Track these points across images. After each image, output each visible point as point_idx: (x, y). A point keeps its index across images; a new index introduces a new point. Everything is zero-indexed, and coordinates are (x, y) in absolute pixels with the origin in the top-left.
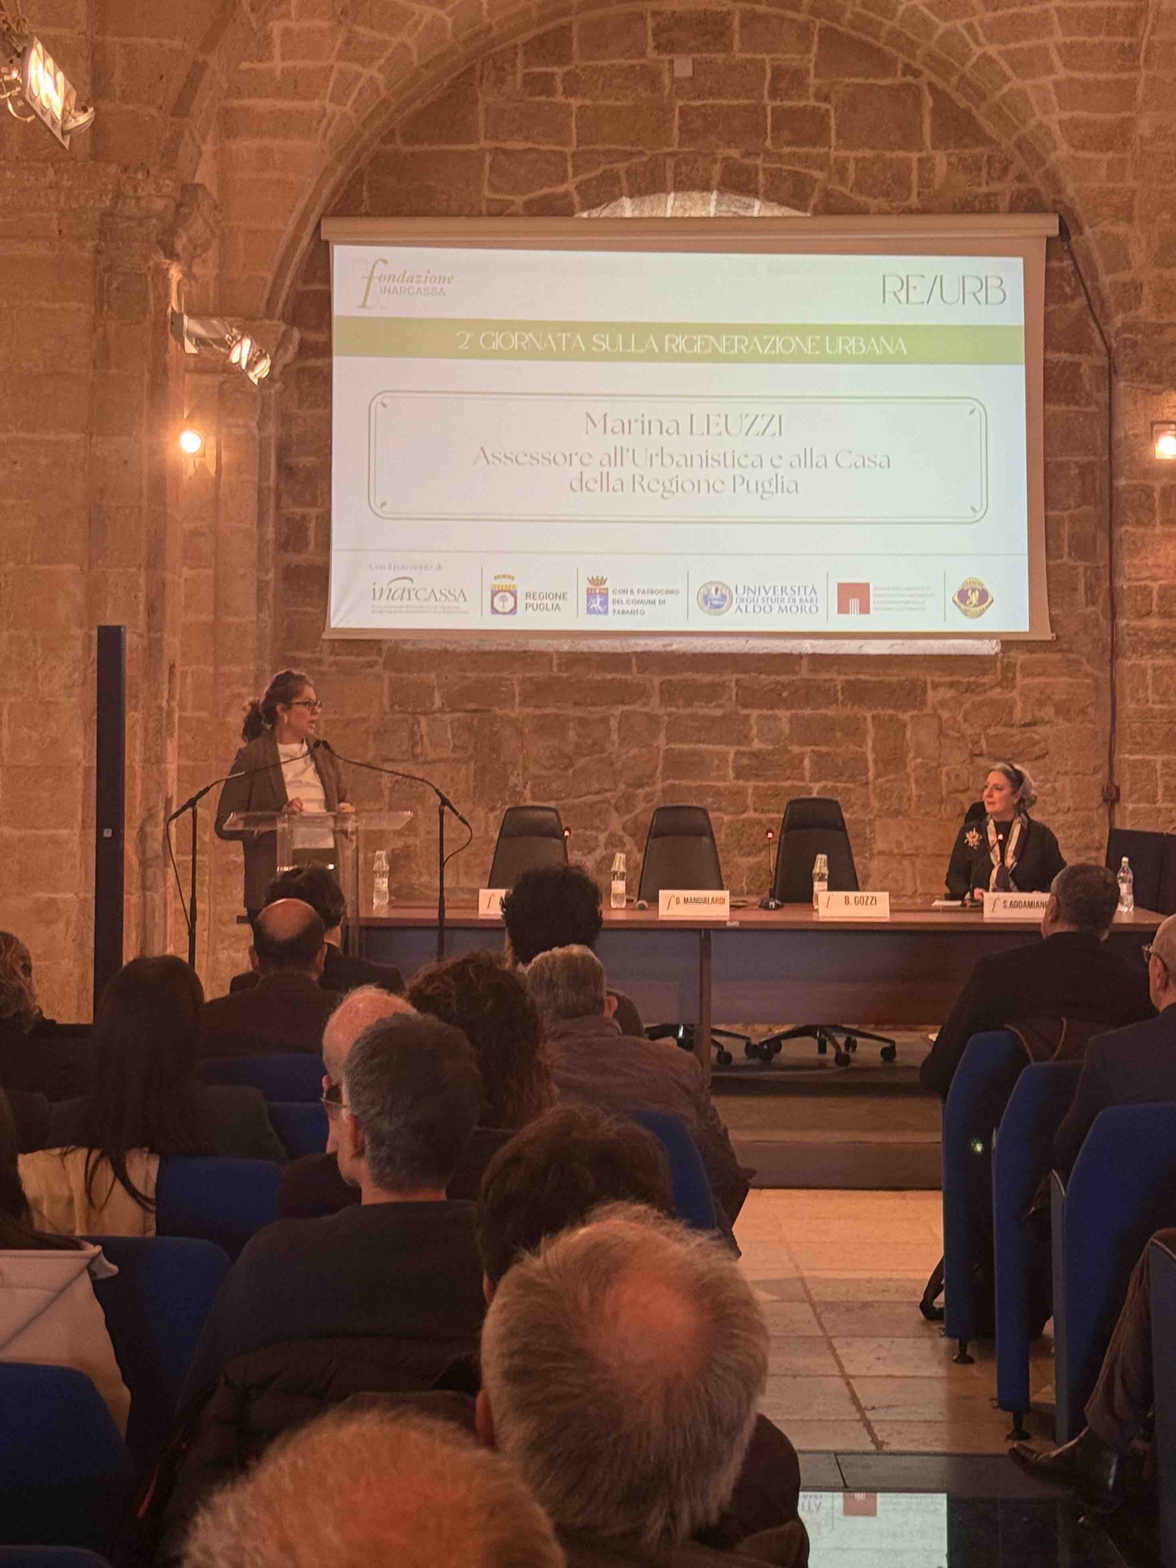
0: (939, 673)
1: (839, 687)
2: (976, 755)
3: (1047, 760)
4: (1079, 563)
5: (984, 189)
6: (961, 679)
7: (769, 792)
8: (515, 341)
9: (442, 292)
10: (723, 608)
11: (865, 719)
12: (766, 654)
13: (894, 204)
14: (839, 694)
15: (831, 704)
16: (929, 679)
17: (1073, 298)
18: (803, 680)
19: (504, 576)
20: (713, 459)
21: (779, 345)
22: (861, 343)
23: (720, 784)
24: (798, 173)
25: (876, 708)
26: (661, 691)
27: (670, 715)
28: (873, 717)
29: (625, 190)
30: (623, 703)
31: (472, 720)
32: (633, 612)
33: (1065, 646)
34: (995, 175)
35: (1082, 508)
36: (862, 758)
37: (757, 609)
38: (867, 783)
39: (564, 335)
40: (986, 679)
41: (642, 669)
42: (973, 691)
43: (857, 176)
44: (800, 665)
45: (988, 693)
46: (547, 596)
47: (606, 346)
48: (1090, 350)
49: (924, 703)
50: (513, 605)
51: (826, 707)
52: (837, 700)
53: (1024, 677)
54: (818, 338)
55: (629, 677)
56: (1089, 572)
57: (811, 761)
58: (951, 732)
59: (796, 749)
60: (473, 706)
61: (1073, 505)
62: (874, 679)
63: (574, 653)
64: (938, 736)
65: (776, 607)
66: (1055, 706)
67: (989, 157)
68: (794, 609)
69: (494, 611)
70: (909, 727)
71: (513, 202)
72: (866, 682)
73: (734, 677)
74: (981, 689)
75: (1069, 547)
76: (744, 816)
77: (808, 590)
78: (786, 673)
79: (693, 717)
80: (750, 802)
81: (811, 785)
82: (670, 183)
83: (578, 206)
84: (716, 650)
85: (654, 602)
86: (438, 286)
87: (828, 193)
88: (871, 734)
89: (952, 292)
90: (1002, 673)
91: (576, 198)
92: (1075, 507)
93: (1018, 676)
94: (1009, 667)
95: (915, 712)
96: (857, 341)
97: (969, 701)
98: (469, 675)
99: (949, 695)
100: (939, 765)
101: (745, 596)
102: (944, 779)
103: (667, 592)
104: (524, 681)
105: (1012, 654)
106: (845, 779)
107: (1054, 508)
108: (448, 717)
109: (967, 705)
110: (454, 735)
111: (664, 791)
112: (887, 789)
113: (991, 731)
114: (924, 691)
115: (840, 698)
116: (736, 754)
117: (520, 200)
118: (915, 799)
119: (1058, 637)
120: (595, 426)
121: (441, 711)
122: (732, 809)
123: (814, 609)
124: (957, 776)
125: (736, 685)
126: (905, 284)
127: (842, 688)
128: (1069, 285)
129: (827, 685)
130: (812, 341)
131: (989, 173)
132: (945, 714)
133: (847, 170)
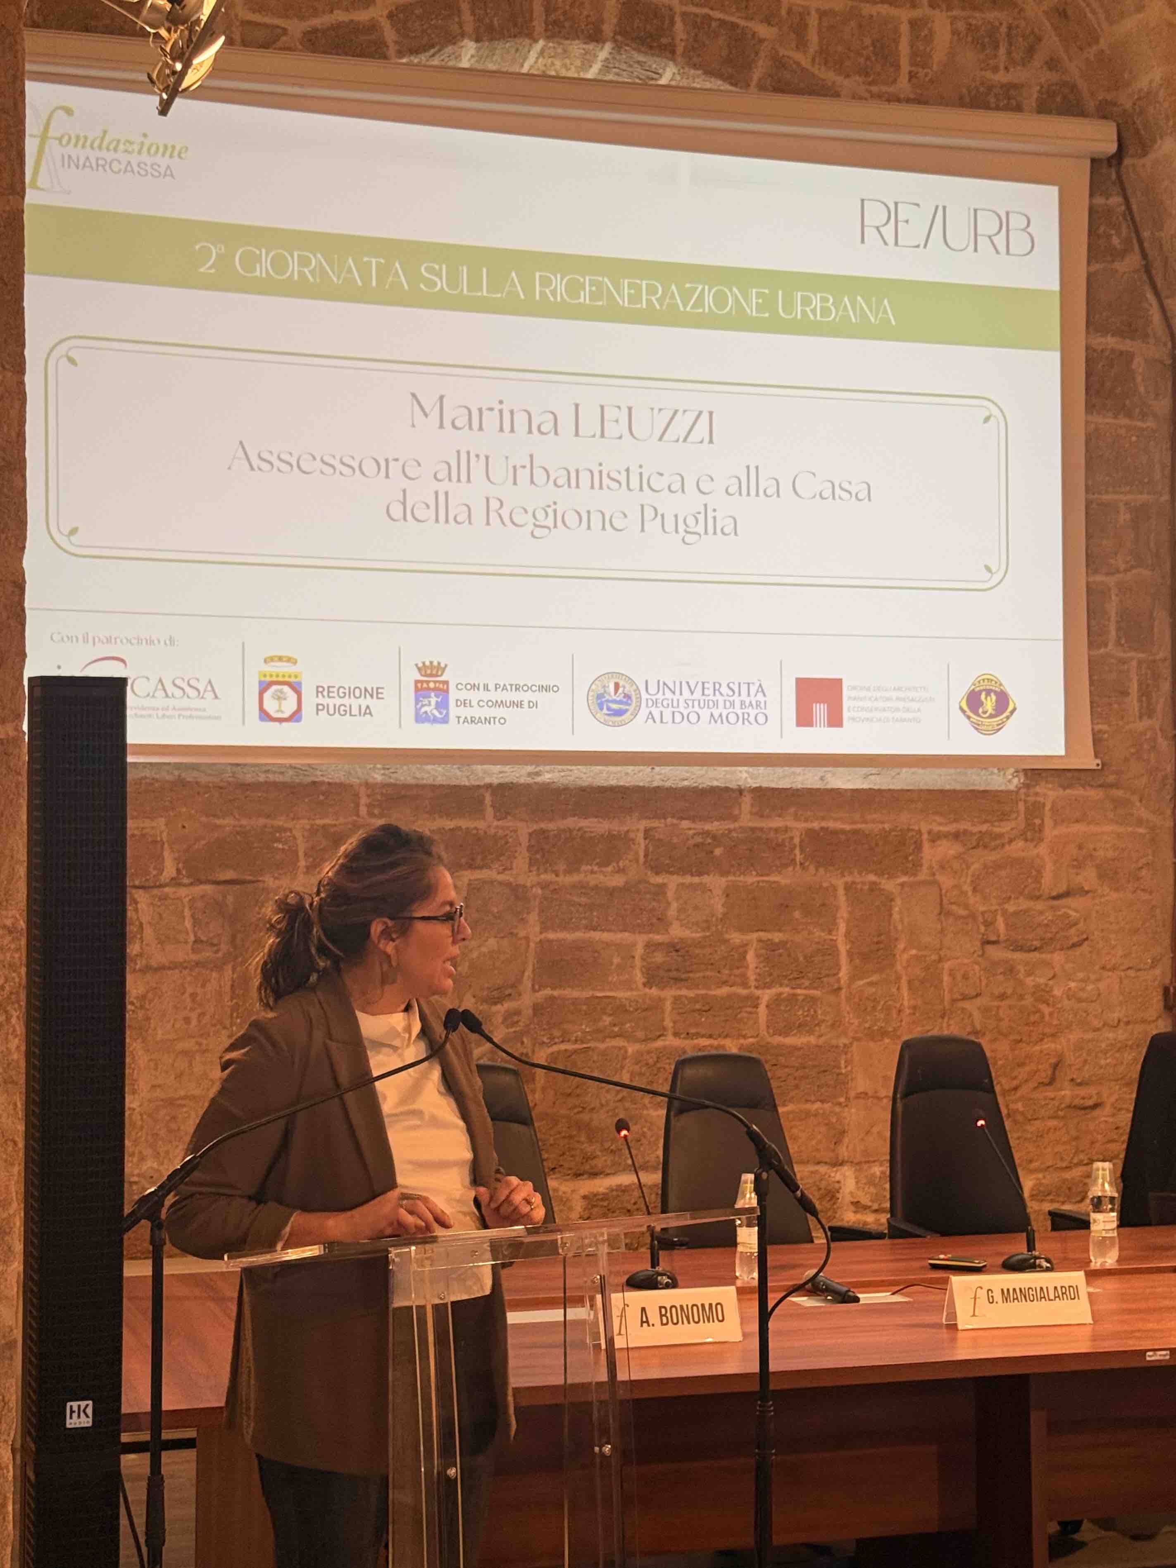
0: (938, 819)
1: (797, 841)
2: (989, 942)
3: (1085, 947)
4: (1129, 655)
5: (1002, 77)
6: (970, 828)
7: (698, 1006)
8: (293, 266)
9: (169, 173)
10: (627, 716)
11: (835, 889)
12: (687, 789)
13: (874, 89)
14: (797, 851)
15: (786, 866)
16: (924, 828)
17: (1122, 254)
18: (743, 829)
19: (280, 659)
20: (609, 476)
21: (709, 299)
22: (829, 304)
23: (620, 994)
24: (734, 26)
25: (851, 873)
26: (530, 848)
27: (544, 886)
28: (848, 888)
29: (469, 28)
30: (471, 866)
31: (225, 897)
32: (488, 721)
33: (1111, 778)
34: (1017, 56)
35: (1134, 571)
36: (831, 951)
37: (678, 718)
38: (840, 989)
39: (374, 260)
40: (1005, 828)
41: (502, 812)
42: (985, 847)
43: (821, 39)
44: (740, 805)
45: (1007, 847)
46: (351, 693)
47: (441, 284)
48: (1147, 336)
49: (917, 865)
50: (294, 707)
51: (780, 873)
52: (794, 860)
53: (1056, 823)
54: (766, 291)
55: (481, 825)
56: (1144, 666)
57: (758, 956)
58: (954, 907)
59: (736, 938)
60: (230, 875)
61: (1122, 567)
62: (847, 827)
63: (394, 785)
64: (940, 914)
65: (705, 714)
66: (1098, 867)
67: (1010, 28)
68: (732, 718)
69: (265, 715)
70: (898, 901)
71: (285, 31)
72: (835, 833)
73: (643, 824)
74: (998, 842)
75: (1118, 629)
76: (659, 1043)
77: (753, 689)
78: (721, 818)
79: (582, 887)
80: (668, 1023)
81: (758, 992)
82: (538, 25)
83: (392, 50)
84: (613, 782)
85: (519, 704)
86: (164, 162)
87: (779, 63)
88: (843, 913)
89: (959, 232)
90: (1027, 819)
91: (390, 35)
92: (1126, 571)
93: (1048, 822)
94: (1035, 810)
95: (904, 879)
96: (824, 300)
97: (979, 860)
98: (218, 822)
99: (952, 852)
100: (940, 960)
101: (660, 696)
102: (946, 978)
103: (542, 688)
104: (313, 831)
105: (1040, 788)
106: (807, 983)
107: (1096, 571)
108: (183, 892)
109: (976, 866)
110: (196, 922)
111: (537, 1009)
112: (868, 999)
113: (1011, 908)
114: (919, 847)
115: (799, 857)
116: (648, 945)
117: (296, 27)
118: (908, 1011)
119: (1103, 764)
120: (426, 415)
121: (175, 882)
122: (640, 1034)
123: (761, 719)
124: (965, 977)
125: (645, 839)
126: (893, 214)
127: (801, 841)
128: (1119, 234)
129: (780, 837)
130: (758, 295)
131: (1009, 53)
132: (946, 880)
133: (806, 26)
